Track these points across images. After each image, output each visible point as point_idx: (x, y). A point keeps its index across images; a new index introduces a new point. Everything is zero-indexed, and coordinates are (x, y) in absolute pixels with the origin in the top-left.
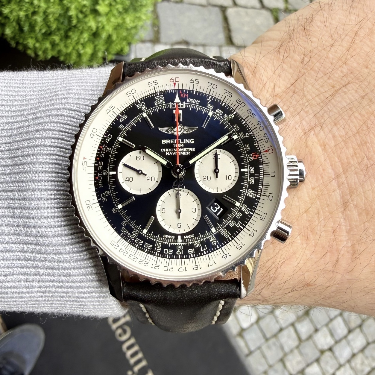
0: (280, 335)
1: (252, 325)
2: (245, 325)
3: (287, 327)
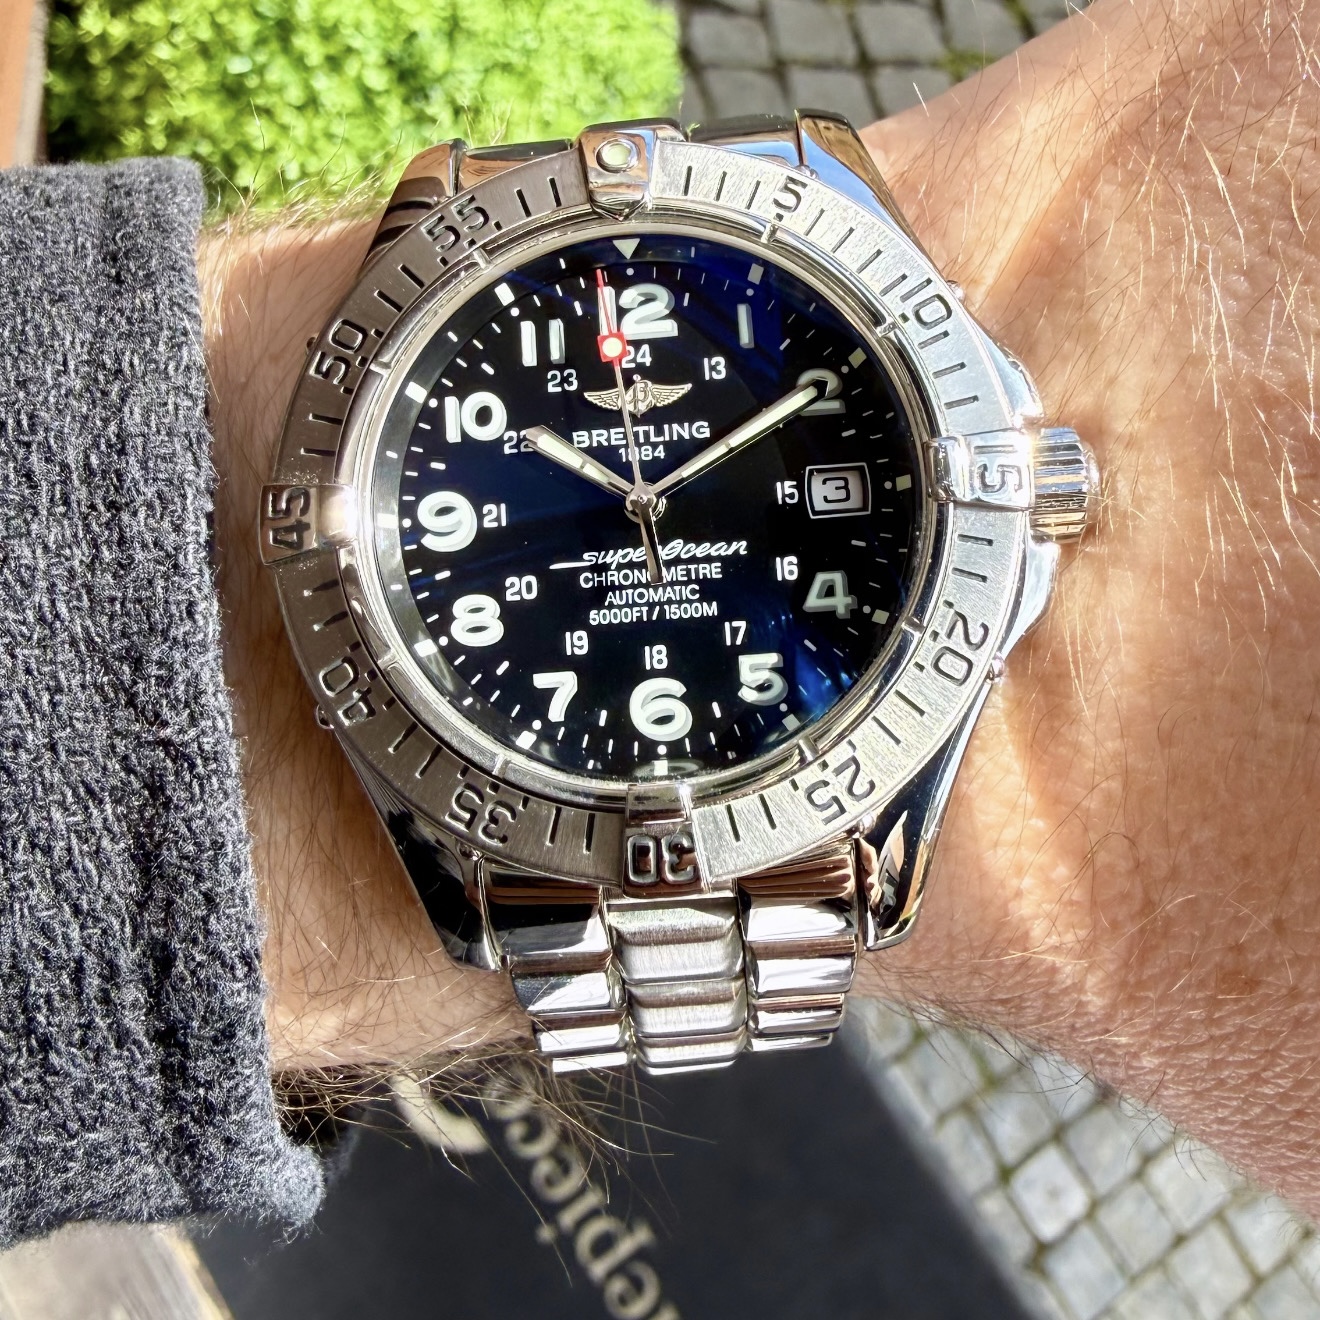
0: (1177, 1260)
1: (1072, 1227)
2: (1049, 1229)
3: (1199, 1228)
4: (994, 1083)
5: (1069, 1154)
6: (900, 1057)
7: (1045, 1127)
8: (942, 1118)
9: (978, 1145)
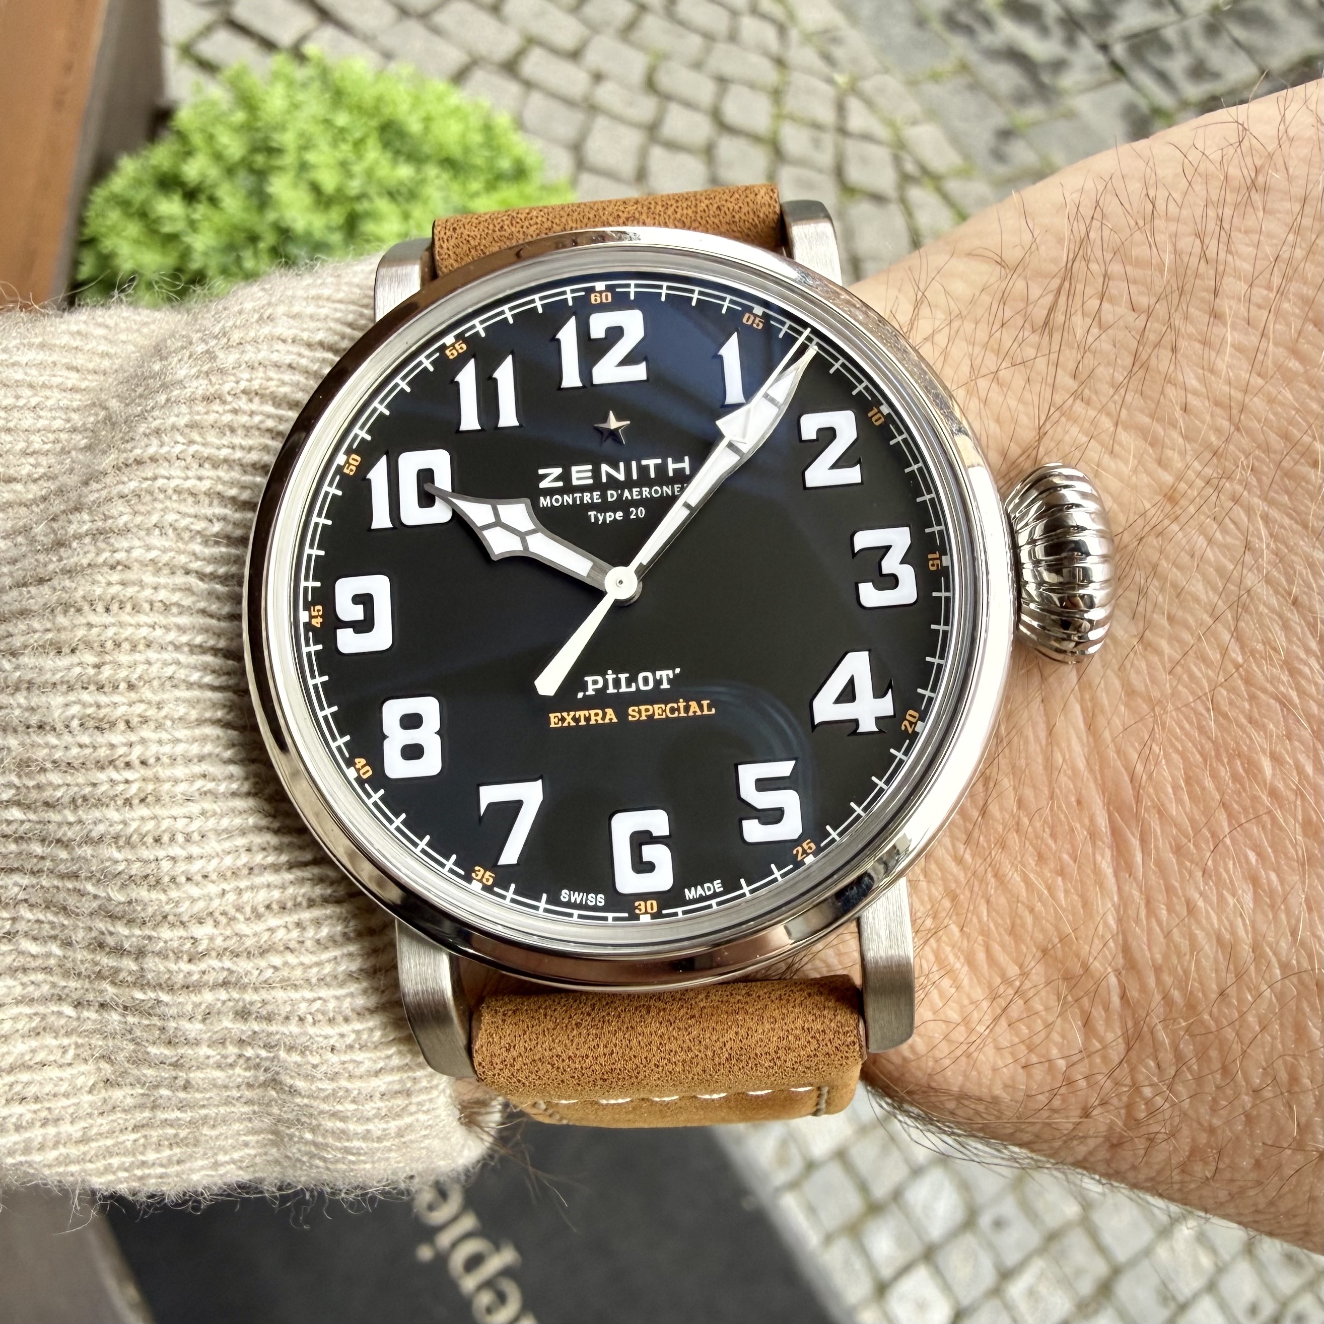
4: (874, 1209)
5: (938, 1272)
6: (794, 1185)
7: (916, 1248)
8: (829, 1239)
9: (858, 1264)
